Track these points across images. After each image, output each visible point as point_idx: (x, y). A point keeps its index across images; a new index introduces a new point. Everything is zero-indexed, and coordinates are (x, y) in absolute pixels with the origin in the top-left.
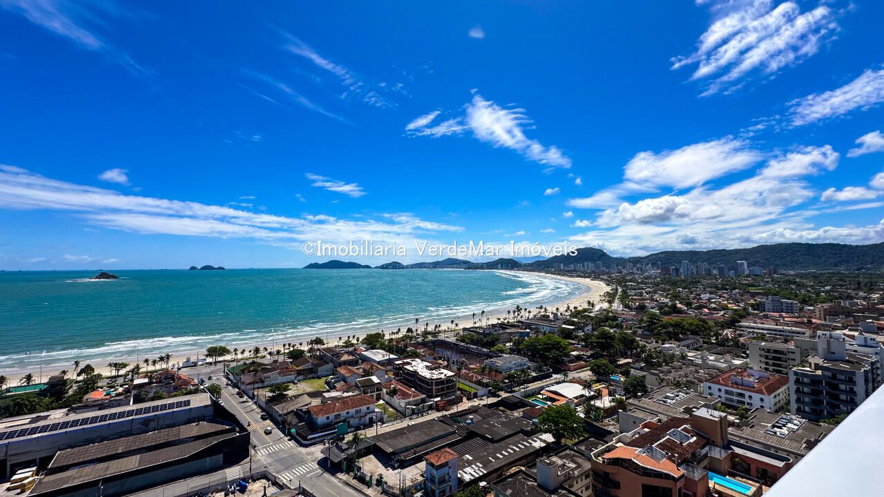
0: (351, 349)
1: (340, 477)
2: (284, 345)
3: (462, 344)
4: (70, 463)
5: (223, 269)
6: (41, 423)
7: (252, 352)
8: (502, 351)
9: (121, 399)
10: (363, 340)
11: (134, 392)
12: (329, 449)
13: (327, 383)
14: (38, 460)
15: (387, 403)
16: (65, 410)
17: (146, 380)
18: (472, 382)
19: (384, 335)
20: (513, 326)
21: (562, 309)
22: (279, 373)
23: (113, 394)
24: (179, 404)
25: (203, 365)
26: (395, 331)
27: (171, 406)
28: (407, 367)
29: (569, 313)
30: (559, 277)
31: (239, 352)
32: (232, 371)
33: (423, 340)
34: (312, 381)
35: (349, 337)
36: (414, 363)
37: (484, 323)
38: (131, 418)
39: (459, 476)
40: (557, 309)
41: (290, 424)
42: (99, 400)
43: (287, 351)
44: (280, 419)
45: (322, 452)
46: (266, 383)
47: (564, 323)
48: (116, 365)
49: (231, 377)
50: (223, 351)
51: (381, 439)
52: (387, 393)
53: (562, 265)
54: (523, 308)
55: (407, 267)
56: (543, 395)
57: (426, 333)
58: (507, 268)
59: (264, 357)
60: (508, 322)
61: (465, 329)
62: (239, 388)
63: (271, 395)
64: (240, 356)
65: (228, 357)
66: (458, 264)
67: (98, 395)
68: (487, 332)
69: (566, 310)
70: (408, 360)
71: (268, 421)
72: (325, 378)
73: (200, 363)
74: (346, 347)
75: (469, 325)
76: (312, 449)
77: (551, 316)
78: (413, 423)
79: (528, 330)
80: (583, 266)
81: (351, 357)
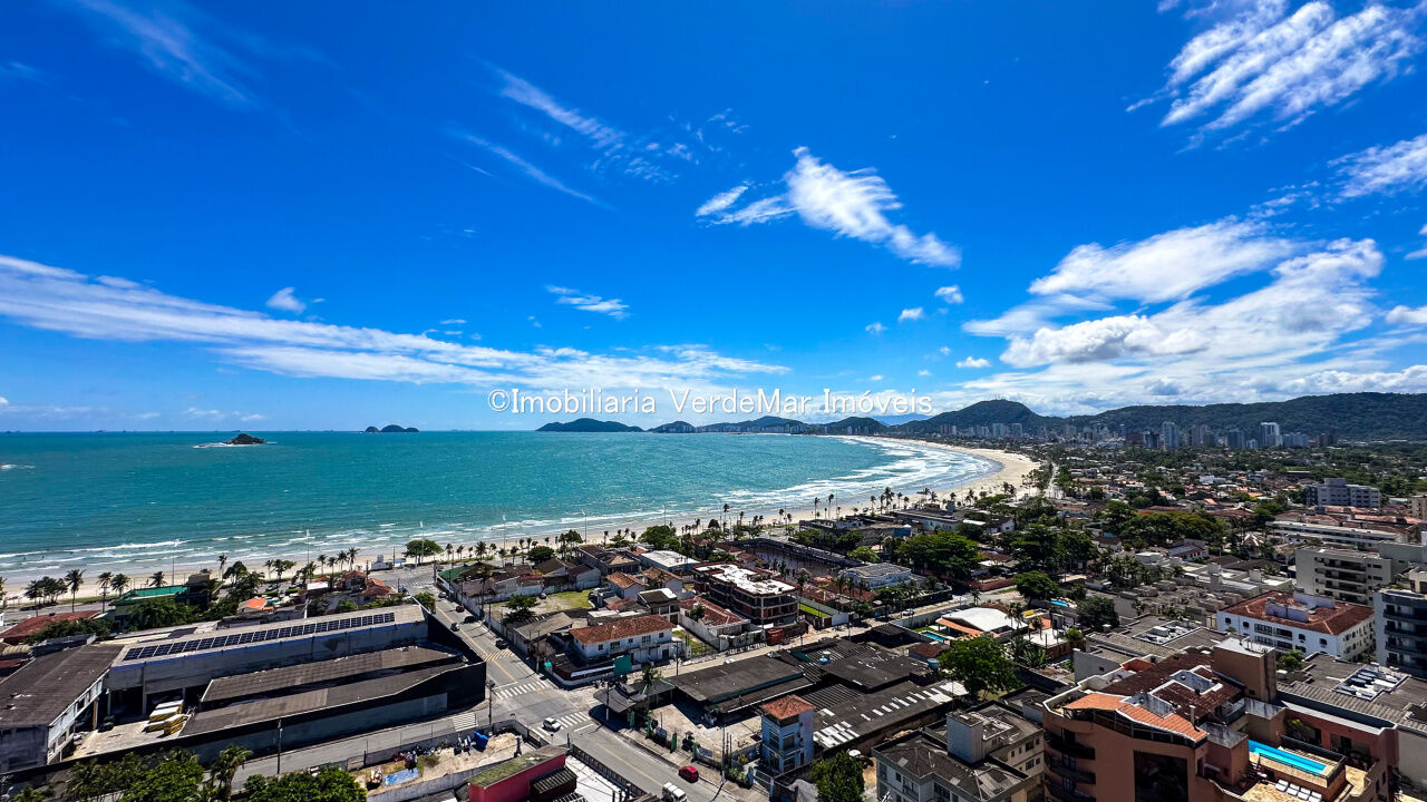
0: (624, 549)
1: (625, 734)
2: (521, 542)
3: (799, 546)
4: (230, 696)
5: (415, 430)
6: (186, 639)
7: (475, 549)
8: (867, 558)
9: (291, 612)
10: (643, 536)
11: (308, 602)
12: (607, 692)
13: (593, 599)
14: (184, 692)
15: (687, 630)
16: (215, 623)
17: (325, 585)
18: (821, 602)
19: (674, 530)
20: (881, 519)
21: (960, 497)
22: (519, 581)
23: (277, 604)
24: (378, 619)
25: (401, 568)
26: (691, 525)
27: (367, 620)
28: (718, 576)
29: (973, 502)
30: (949, 447)
31: (455, 549)
32: (448, 577)
33: (736, 539)
34: (568, 594)
35: (619, 532)
36: (727, 571)
37: (832, 515)
38: (311, 635)
39: (815, 739)
40: (953, 495)
41: (542, 655)
42: (259, 612)
43: (526, 551)
44: (525, 647)
45: (595, 696)
46: (499, 596)
47: (967, 517)
48: (278, 563)
49: (446, 585)
50: (430, 548)
51: (685, 681)
52: (687, 615)
53: (954, 427)
54: (896, 493)
55: (700, 430)
56: (940, 625)
57: (740, 529)
58: (861, 433)
59: (491, 559)
60: (873, 514)
61: (802, 523)
62: (458, 602)
63: (509, 611)
64: (456, 557)
65: (438, 557)
66: (781, 425)
67: (257, 604)
68: (840, 527)
69: (968, 498)
70: (718, 566)
71: (507, 650)
72: (589, 591)
73: (397, 565)
74: (616, 546)
75: (809, 517)
76: (578, 693)
77: (943, 507)
78: (733, 660)
79: (907, 526)
80: (991, 431)
81: (627, 561)
